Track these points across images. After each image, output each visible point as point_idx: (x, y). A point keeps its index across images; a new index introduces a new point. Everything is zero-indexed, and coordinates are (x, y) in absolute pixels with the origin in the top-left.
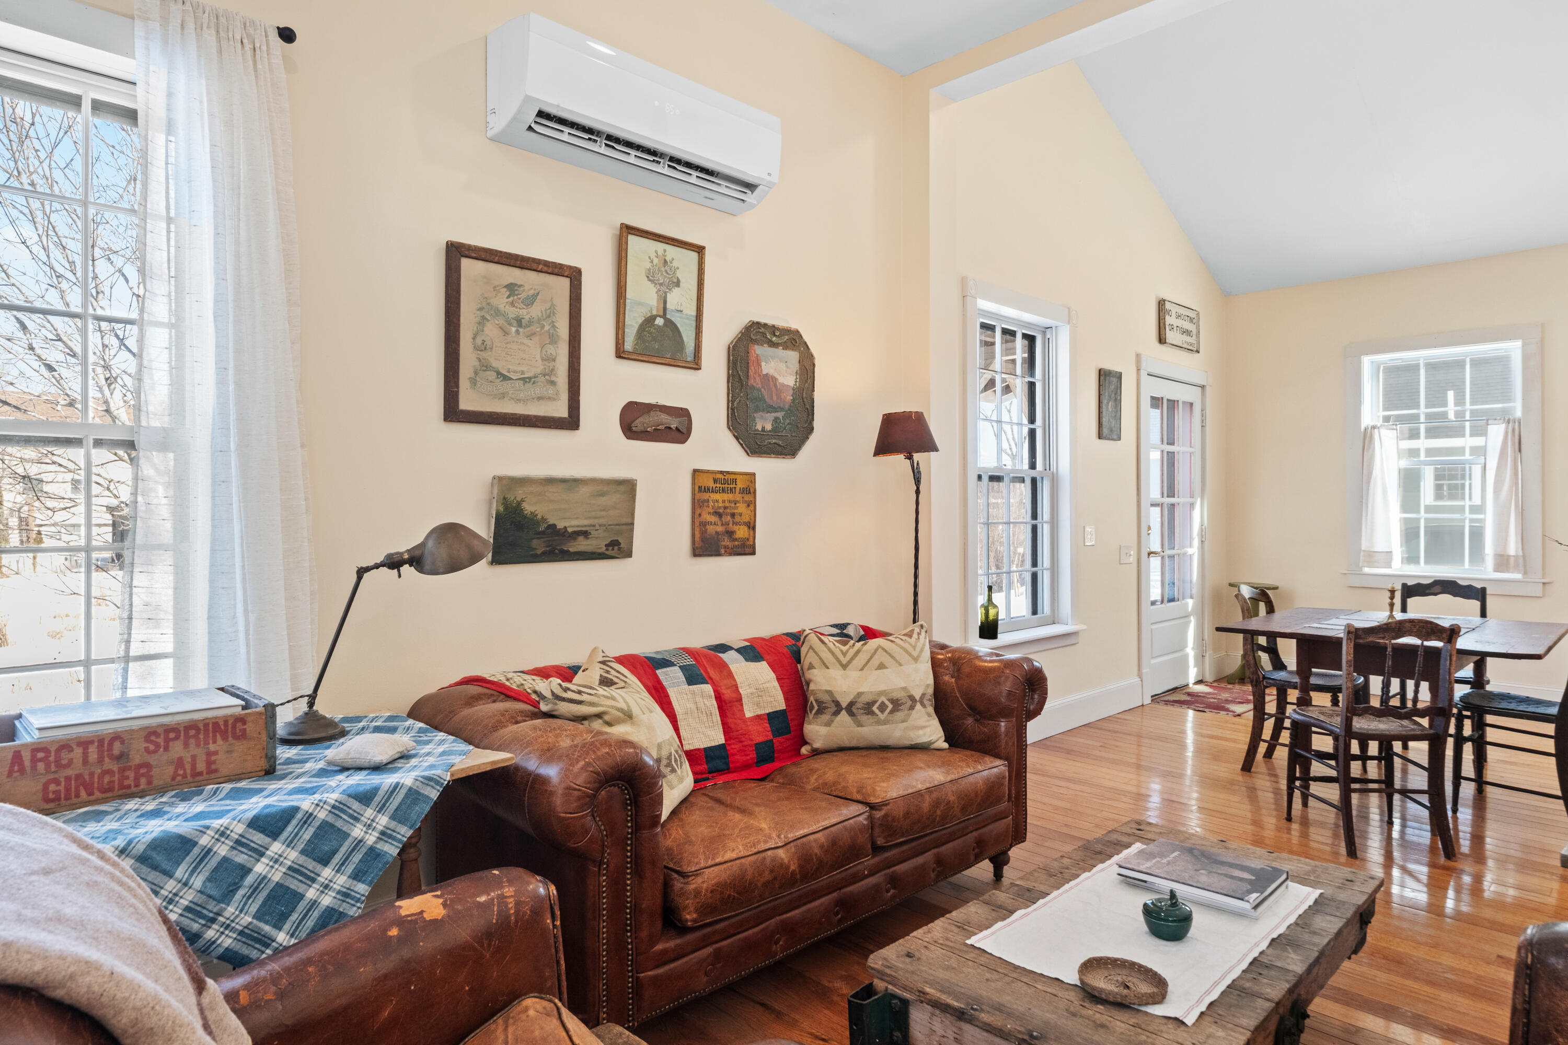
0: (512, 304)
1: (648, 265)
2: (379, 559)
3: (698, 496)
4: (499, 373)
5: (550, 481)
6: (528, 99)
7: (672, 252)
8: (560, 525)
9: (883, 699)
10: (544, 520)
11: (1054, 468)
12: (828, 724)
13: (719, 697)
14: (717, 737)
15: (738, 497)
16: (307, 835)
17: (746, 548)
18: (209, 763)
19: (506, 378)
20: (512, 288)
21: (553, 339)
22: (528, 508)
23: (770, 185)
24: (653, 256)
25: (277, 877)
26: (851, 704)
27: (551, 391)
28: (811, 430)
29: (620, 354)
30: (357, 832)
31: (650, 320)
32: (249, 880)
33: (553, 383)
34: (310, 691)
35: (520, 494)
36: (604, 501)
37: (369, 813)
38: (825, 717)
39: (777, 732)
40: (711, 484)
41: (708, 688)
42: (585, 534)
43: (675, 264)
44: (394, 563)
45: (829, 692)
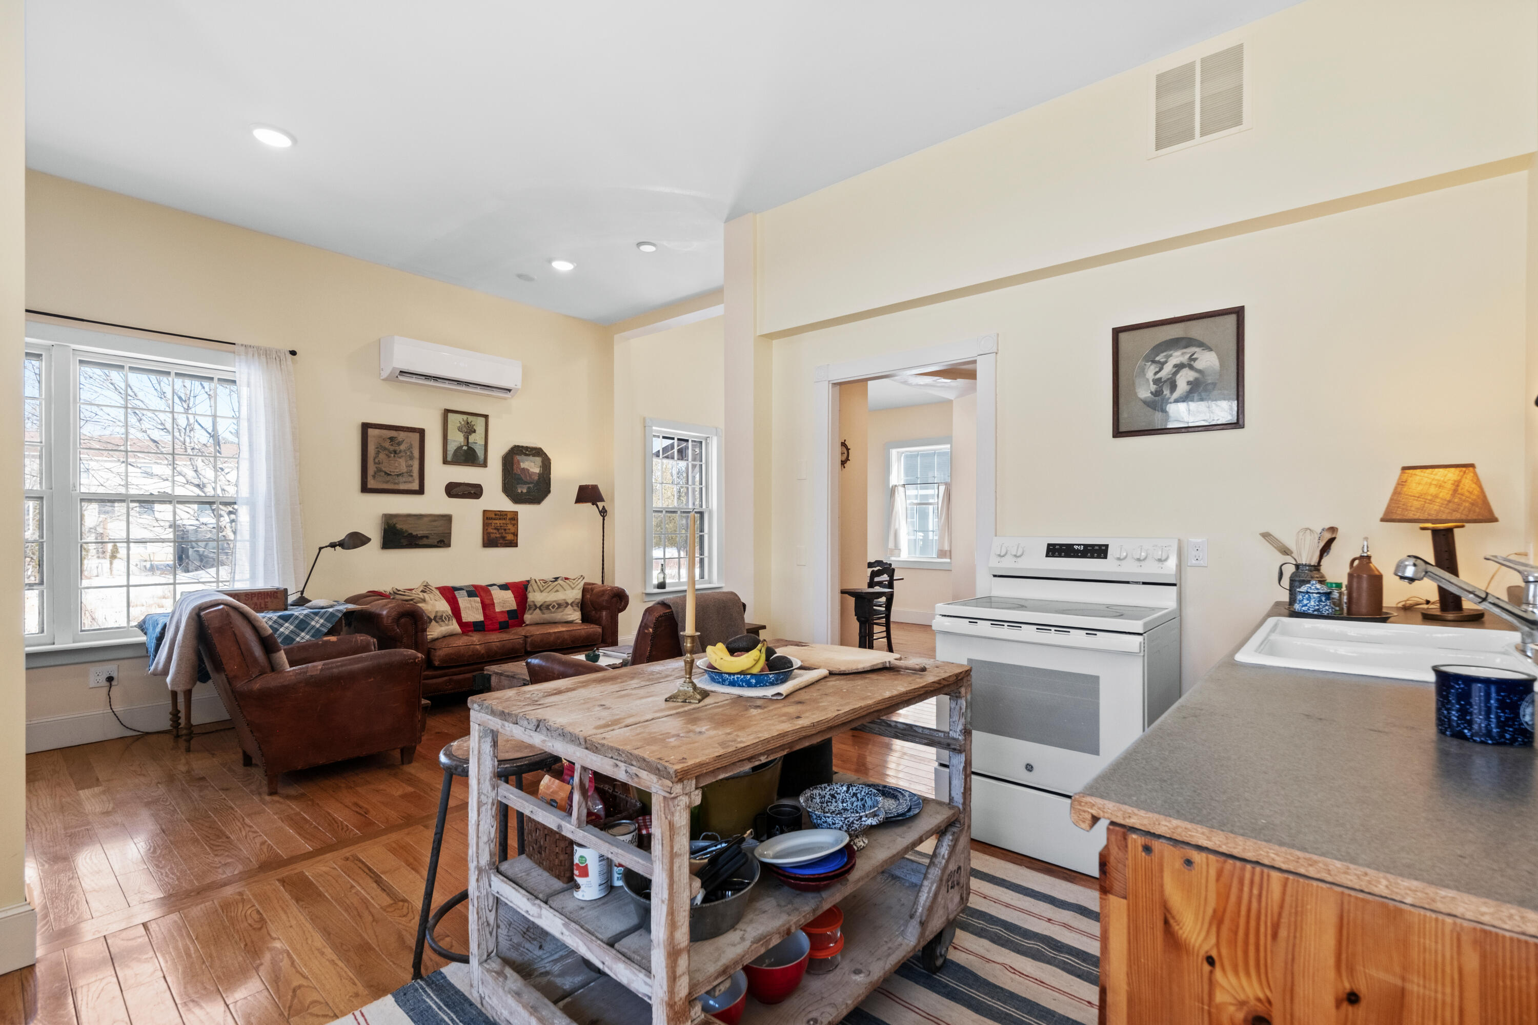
0: (392, 445)
1: (459, 425)
2: (327, 544)
3: (486, 521)
4: (386, 473)
5: (409, 516)
6: (394, 369)
7: (470, 418)
8: (414, 533)
9: (555, 604)
10: (406, 531)
11: (710, 507)
12: (531, 614)
13: (482, 602)
14: (480, 617)
15: (508, 522)
16: (297, 622)
17: (513, 544)
18: (265, 605)
19: (389, 475)
20: (392, 439)
21: (411, 458)
22: (399, 526)
23: (517, 390)
24: (461, 421)
25: (287, 633)
26: (541, 606)
27: (410, 479)
28: (549, 492)
29: (445, 462)
30: (313, 623)
31: (460, 448)
32: (278, 633)
33: (412, 476)
34: (301, 589)
35: (394, 521)
36: (435, 524)
37: (317, 618)
38: (530, 612)
39: (510, 618)
40: (493, 516)
41: (478, 599)
42: (427, 537)
43: (473, 423)
44: (333, 545)
45: (533, 602)
